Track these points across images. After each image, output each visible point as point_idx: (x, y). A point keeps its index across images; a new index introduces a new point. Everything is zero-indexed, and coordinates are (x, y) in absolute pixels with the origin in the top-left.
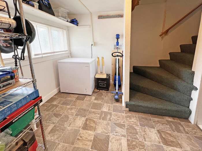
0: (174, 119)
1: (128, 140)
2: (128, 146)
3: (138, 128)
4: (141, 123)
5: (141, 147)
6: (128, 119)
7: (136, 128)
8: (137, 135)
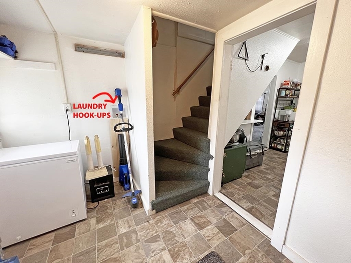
0: (198, 198)
1: (169, 251)
2: (172, 257)
3: (174, 229)
4: (174, 220)
5: (184, 248)
6: (159, 224)
7: (171, 230)
8: (176, 238)
